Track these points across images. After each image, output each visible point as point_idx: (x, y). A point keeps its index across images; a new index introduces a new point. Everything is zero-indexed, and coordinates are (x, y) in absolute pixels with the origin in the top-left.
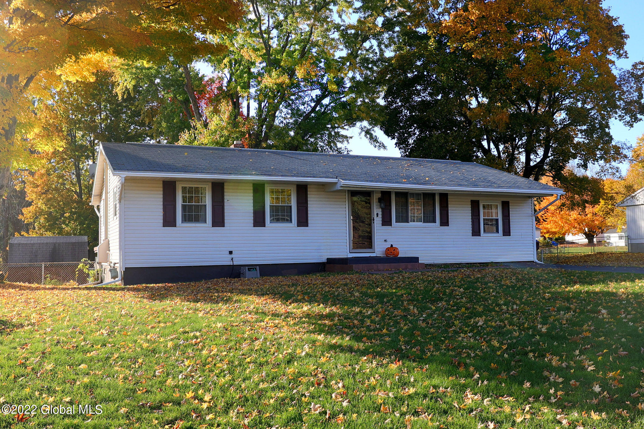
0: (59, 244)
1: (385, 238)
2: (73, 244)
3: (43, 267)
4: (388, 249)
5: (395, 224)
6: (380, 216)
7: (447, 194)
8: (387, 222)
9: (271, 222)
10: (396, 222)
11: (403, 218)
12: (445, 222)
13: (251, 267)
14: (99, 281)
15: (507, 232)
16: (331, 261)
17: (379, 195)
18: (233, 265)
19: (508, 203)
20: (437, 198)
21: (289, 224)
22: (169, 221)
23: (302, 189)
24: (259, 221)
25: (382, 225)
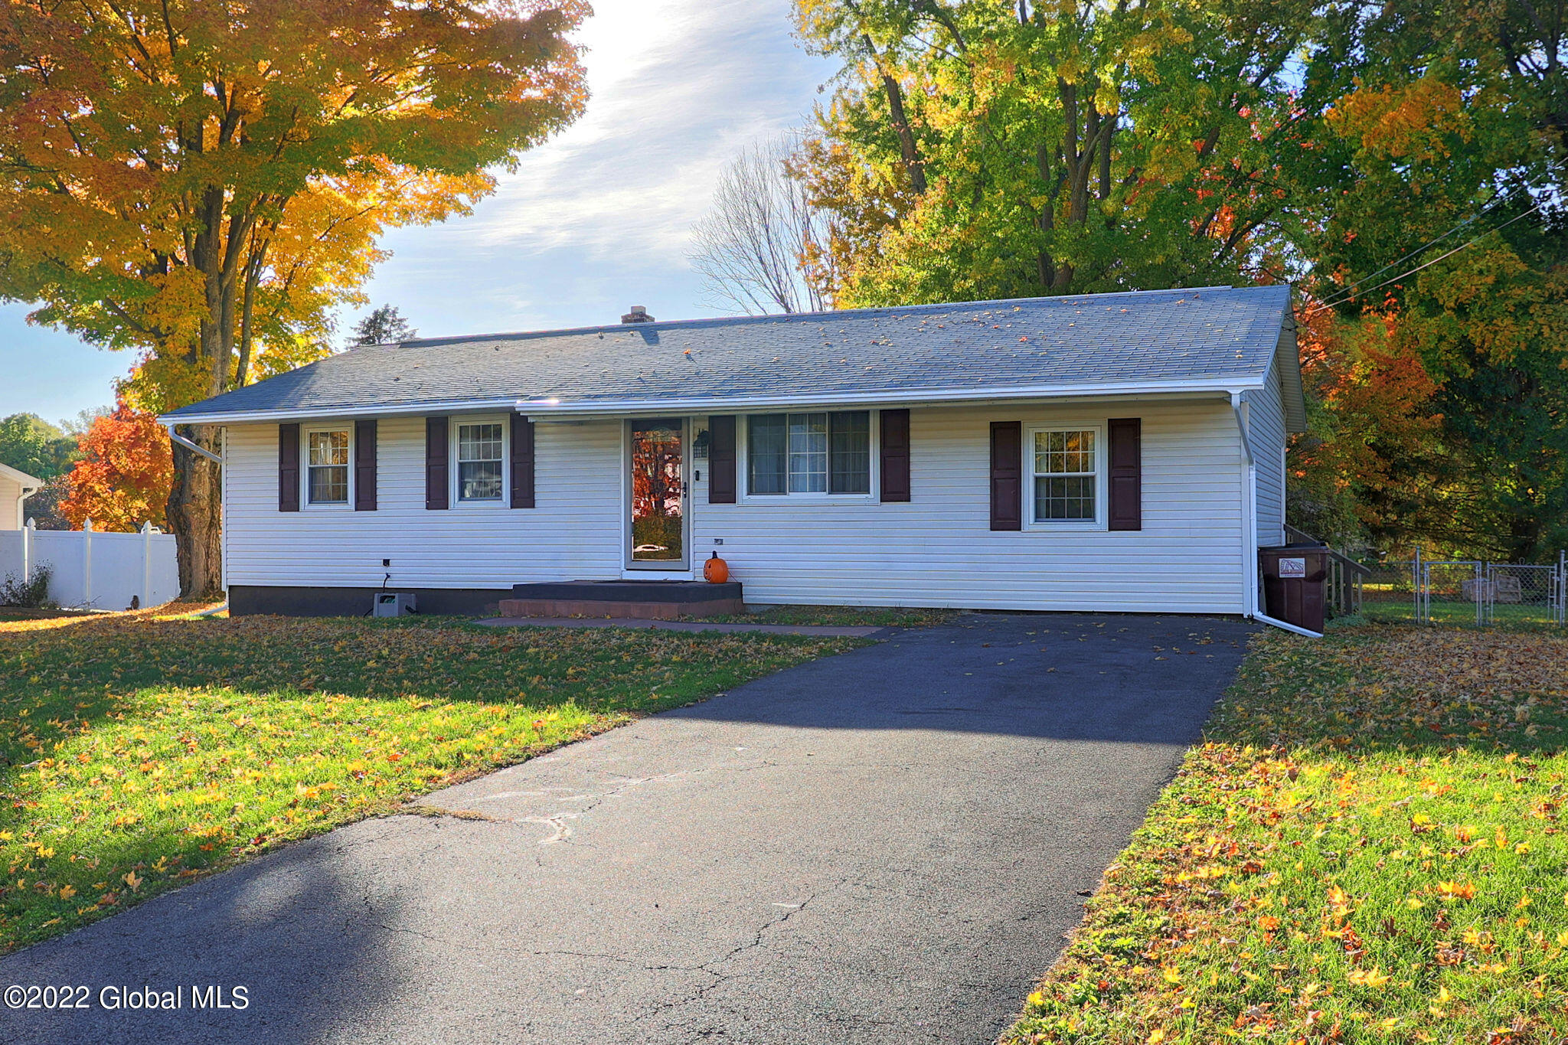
1: (717, 536)
5: (746, 497)
6: (705, 478)
7: (908, 410)
8: (722, 492)
9: (461, 495)
10: (750, 492)
11: (771, 484)
12: (896, 489)
15: (1126, 518)
16: (524, 589)
17: (705, 426)
19: (1134, 425)
20: (874, 425)
21: (495, 503)
22: (289, 499)
23: (523, 423)
24: (437, 496)
25: (711, 501)
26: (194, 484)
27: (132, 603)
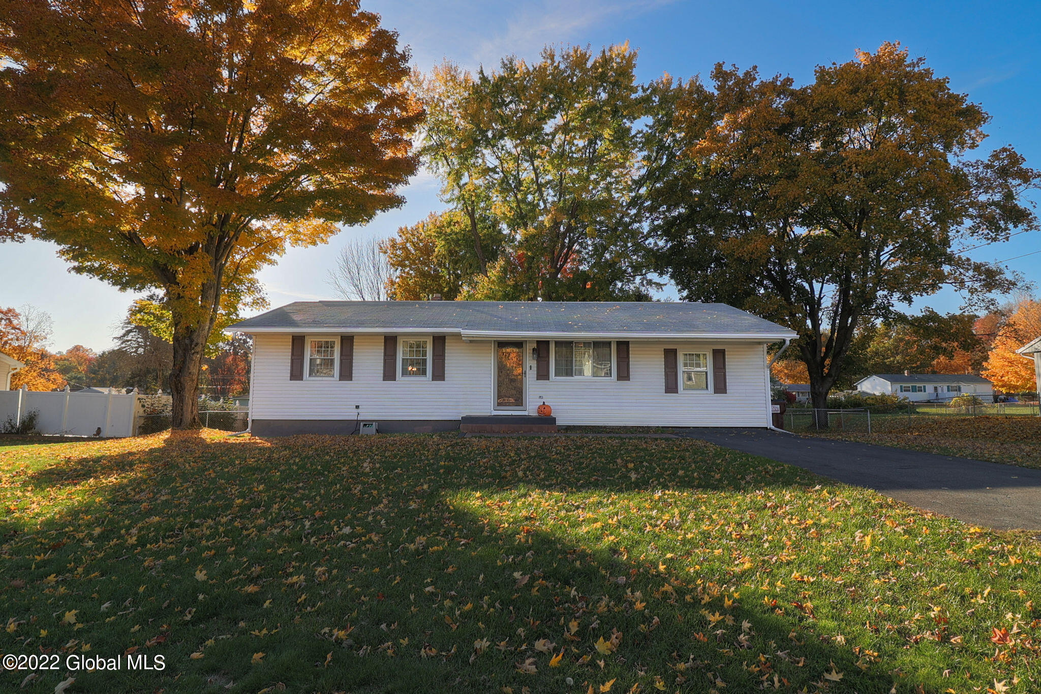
1: (540, 395)
4: (539, 407)
5: (554, 377)
6: (534, 369)
7: (630, 342)
8: (543, 375)
9: (403, 374)
11: (566, 371)
12: (624, 376)
13: (368, 423)
15: (721, 389)
16: (468, 419)
17: (534, 346)
19: (723, 352)
20: (614, 347)
21: (422, 378)
22: (296, 374)
23: (440, 341)
24: (389, 374)
25: (537, 379)
26: (191, 367)
27: (97, 431)
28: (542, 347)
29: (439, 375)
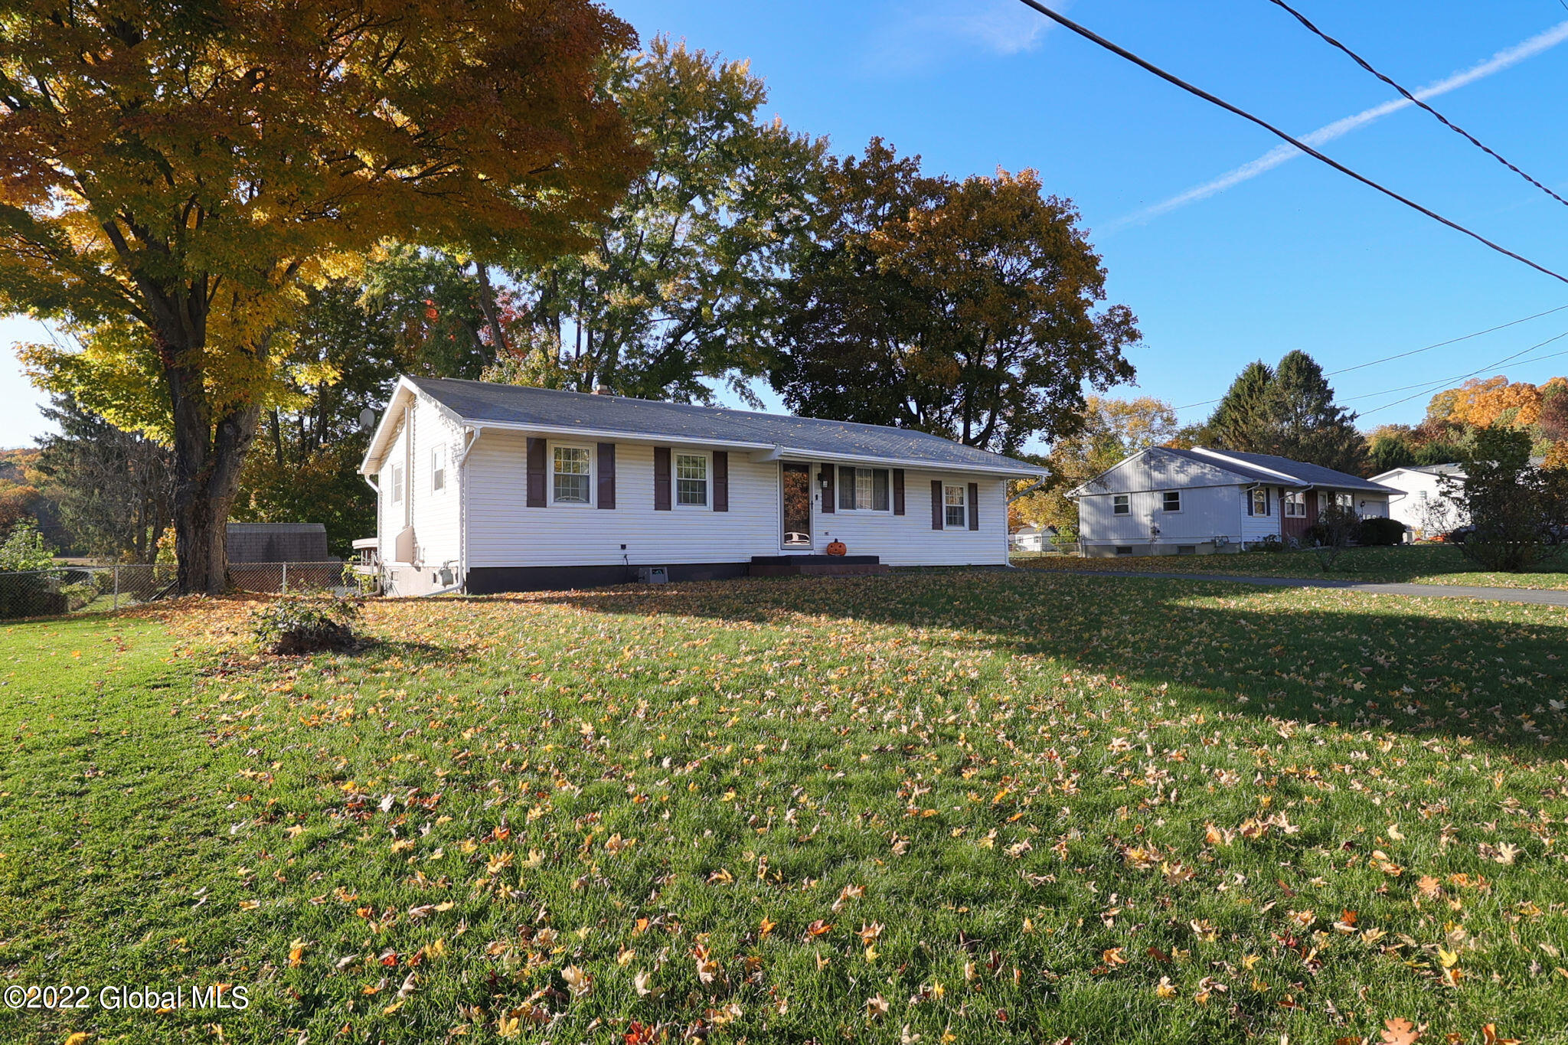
0: (278, 536)
1: (826, 530)
2: (302, 536)
3: (284, 569)
4: (831, 545)
5: (838, 510)
6: (820, 499)
7: (903, 470)
8: (828, 508)
9: (679, 502)
10: (840, 508)
11: (849, 503)
12: (900, 510)
13: (657, 569)
14: (378, 591)
15: (974, 526)
16: (757, 561)
17: (819, 470)
18: (628, 566)
19: (975, 486)
20: (891, 476)
21: (702, 508)
22: (536, 498)
23: (721, 458)
24: (662, 502)
25: (823, 511)
28: (827, 469)
29: (721, 505)
